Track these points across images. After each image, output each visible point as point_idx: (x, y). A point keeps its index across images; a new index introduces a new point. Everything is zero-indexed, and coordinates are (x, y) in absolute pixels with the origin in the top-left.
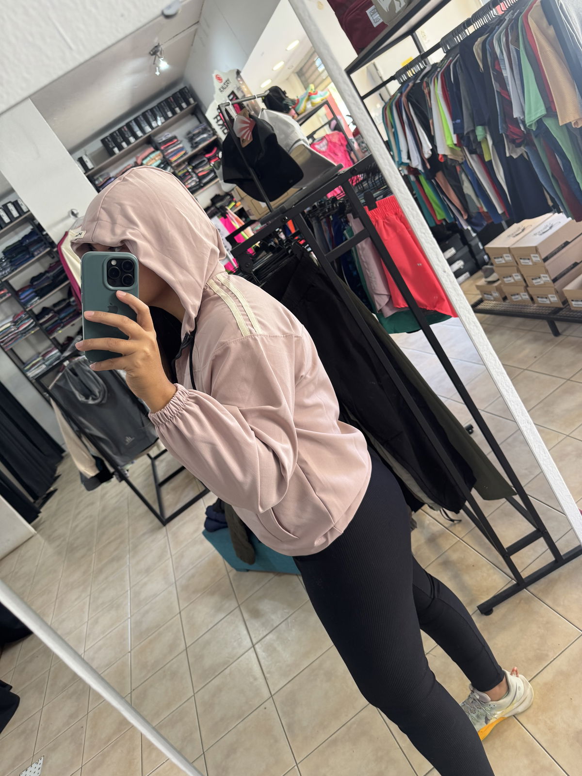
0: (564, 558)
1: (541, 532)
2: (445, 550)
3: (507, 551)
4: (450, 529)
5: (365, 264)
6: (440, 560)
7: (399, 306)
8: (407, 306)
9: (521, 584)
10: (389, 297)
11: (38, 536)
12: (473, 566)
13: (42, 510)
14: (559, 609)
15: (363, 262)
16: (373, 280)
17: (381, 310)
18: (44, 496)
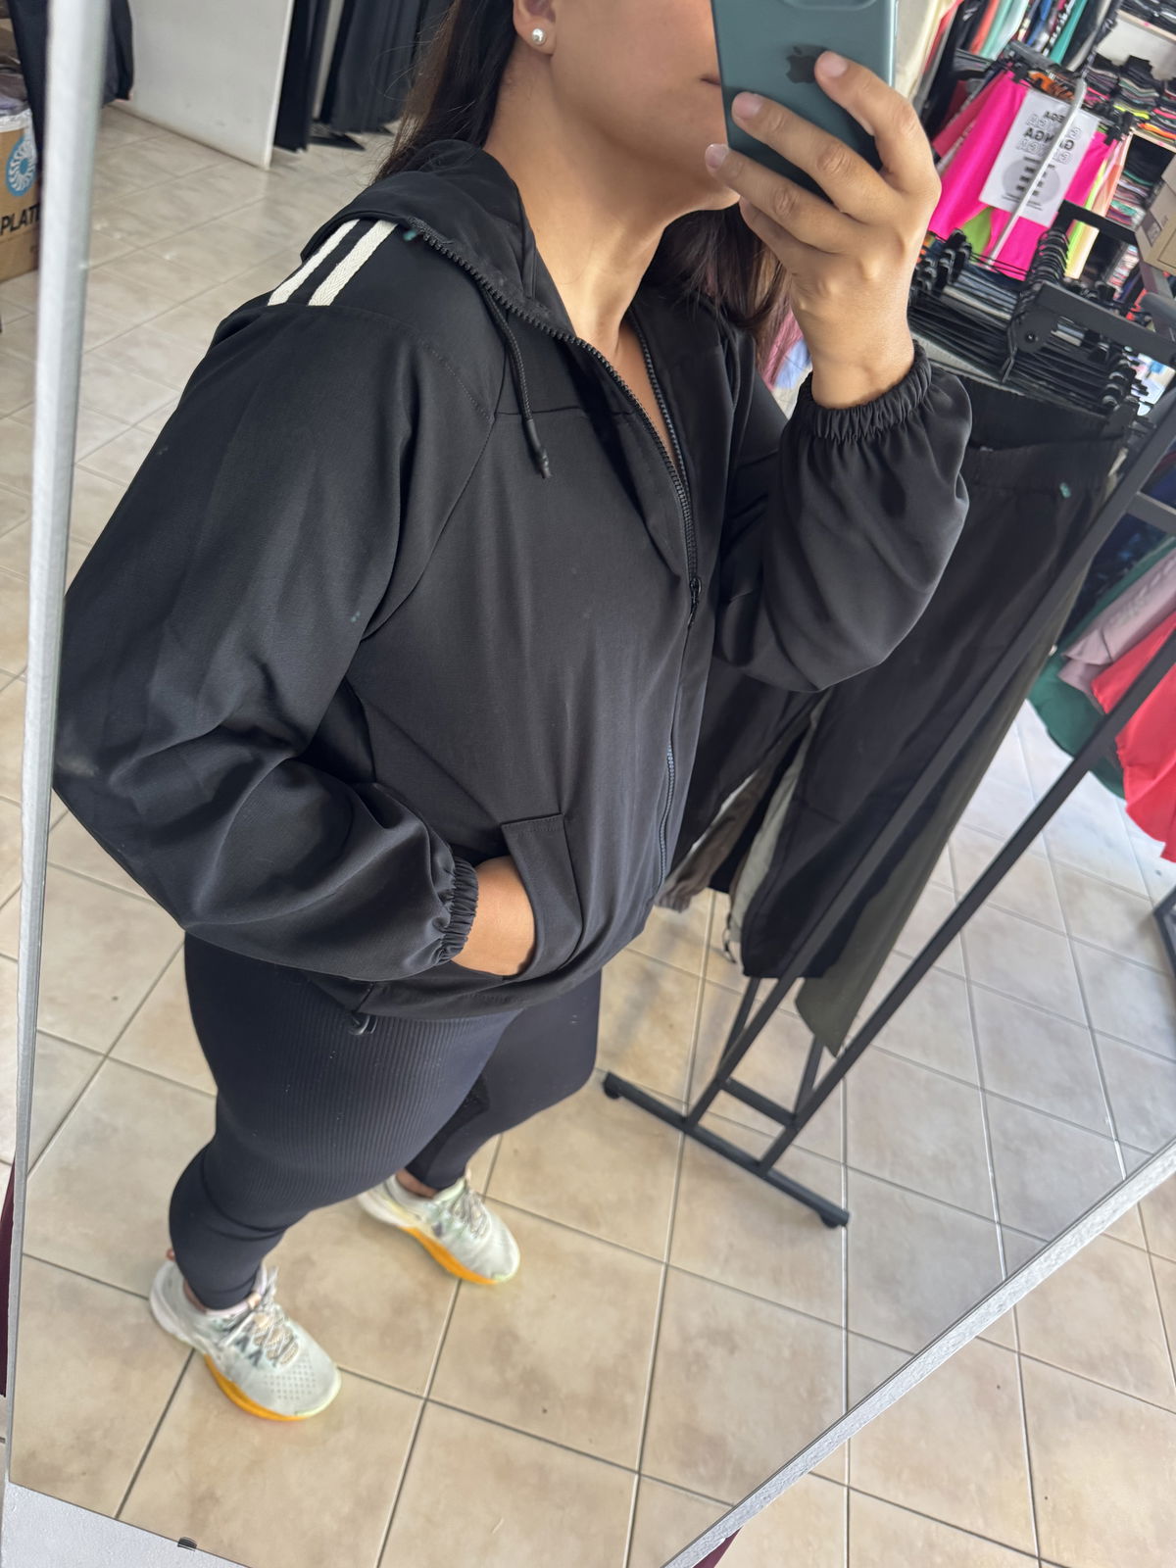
0: (770, 1174)
1: (793, 1122)
2: (671, 963)
3: (728, 1081)
4: (711, 952)
5: (1158, 577)
6: (649, 965)
7: (1100, 690)
8: (1107, 710)
9: (688, 1124)
10: (1109, 661)
11: (264, 177)
12: (671, 1026)
13: (312, 147)
14: (682, 1207)
15: (1162, 569)
16: (1131, 612)
17: (1069, 659)
18: (339, 133)
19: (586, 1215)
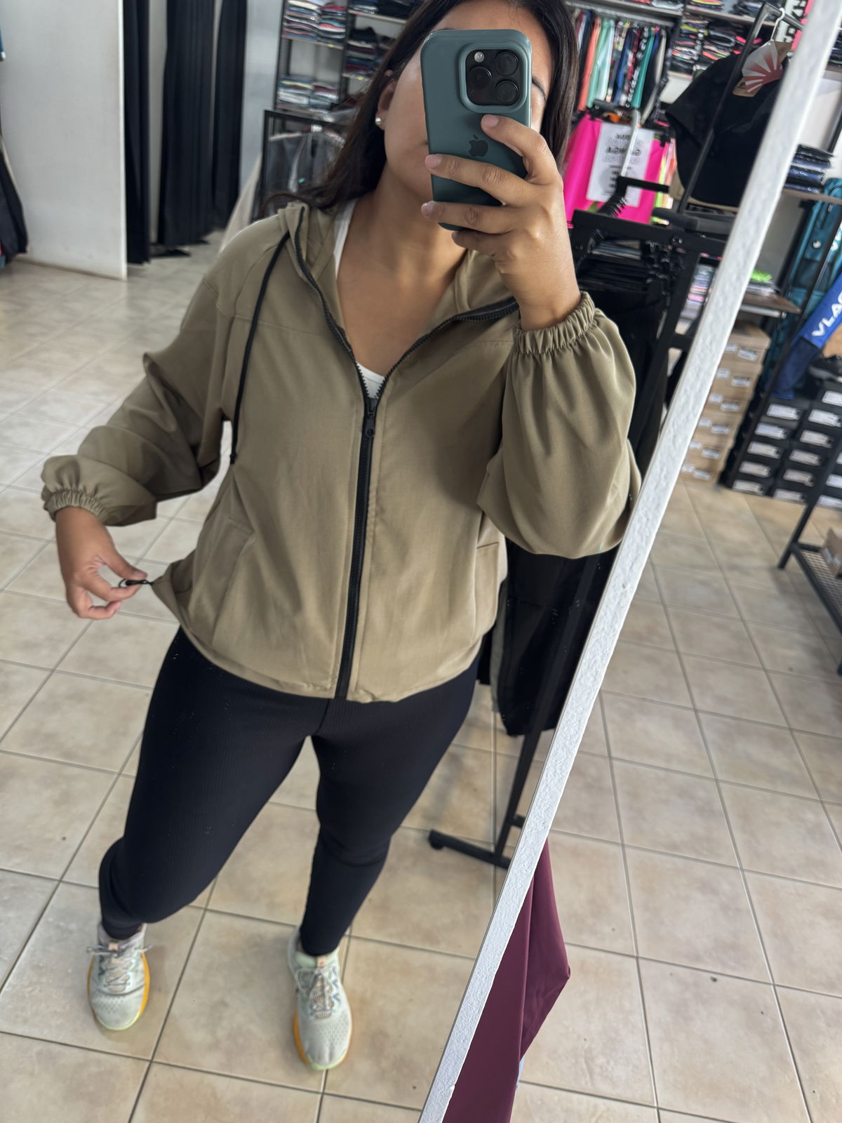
2: (470, 746)
3: (515, 817)
9: (495, 857)
13: (153, 261)
18: (171, 249)
19: (429, 937)
